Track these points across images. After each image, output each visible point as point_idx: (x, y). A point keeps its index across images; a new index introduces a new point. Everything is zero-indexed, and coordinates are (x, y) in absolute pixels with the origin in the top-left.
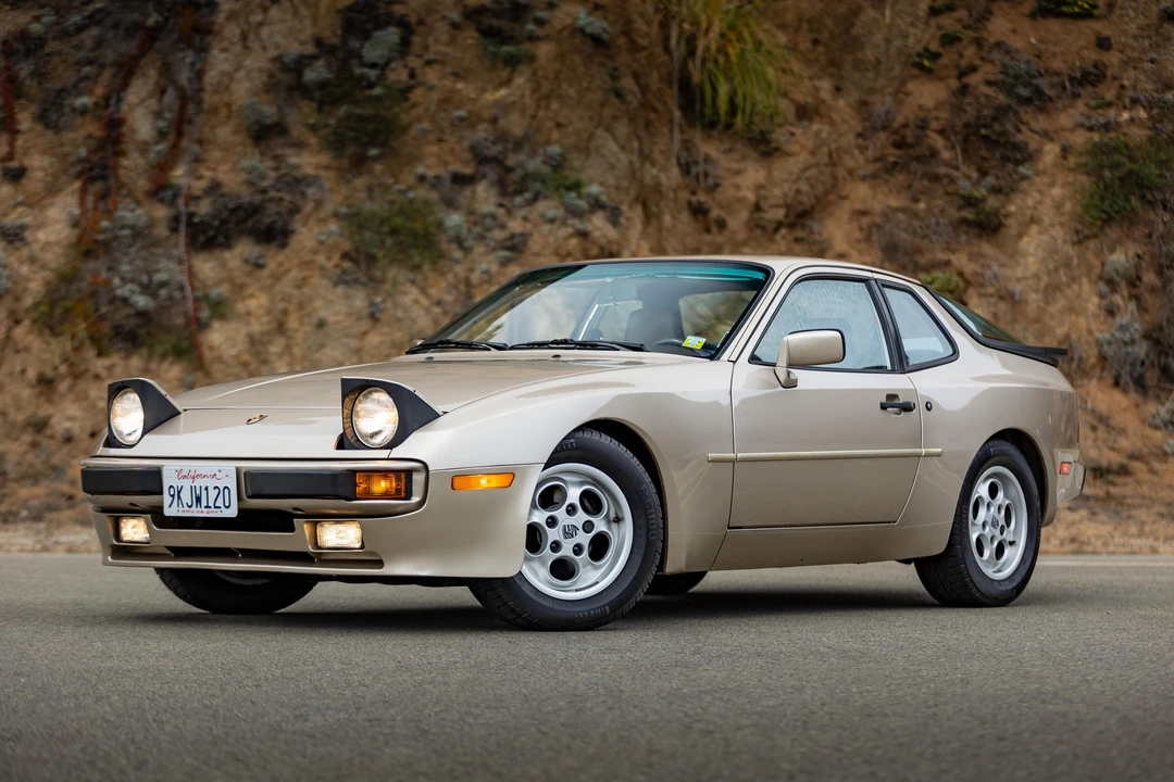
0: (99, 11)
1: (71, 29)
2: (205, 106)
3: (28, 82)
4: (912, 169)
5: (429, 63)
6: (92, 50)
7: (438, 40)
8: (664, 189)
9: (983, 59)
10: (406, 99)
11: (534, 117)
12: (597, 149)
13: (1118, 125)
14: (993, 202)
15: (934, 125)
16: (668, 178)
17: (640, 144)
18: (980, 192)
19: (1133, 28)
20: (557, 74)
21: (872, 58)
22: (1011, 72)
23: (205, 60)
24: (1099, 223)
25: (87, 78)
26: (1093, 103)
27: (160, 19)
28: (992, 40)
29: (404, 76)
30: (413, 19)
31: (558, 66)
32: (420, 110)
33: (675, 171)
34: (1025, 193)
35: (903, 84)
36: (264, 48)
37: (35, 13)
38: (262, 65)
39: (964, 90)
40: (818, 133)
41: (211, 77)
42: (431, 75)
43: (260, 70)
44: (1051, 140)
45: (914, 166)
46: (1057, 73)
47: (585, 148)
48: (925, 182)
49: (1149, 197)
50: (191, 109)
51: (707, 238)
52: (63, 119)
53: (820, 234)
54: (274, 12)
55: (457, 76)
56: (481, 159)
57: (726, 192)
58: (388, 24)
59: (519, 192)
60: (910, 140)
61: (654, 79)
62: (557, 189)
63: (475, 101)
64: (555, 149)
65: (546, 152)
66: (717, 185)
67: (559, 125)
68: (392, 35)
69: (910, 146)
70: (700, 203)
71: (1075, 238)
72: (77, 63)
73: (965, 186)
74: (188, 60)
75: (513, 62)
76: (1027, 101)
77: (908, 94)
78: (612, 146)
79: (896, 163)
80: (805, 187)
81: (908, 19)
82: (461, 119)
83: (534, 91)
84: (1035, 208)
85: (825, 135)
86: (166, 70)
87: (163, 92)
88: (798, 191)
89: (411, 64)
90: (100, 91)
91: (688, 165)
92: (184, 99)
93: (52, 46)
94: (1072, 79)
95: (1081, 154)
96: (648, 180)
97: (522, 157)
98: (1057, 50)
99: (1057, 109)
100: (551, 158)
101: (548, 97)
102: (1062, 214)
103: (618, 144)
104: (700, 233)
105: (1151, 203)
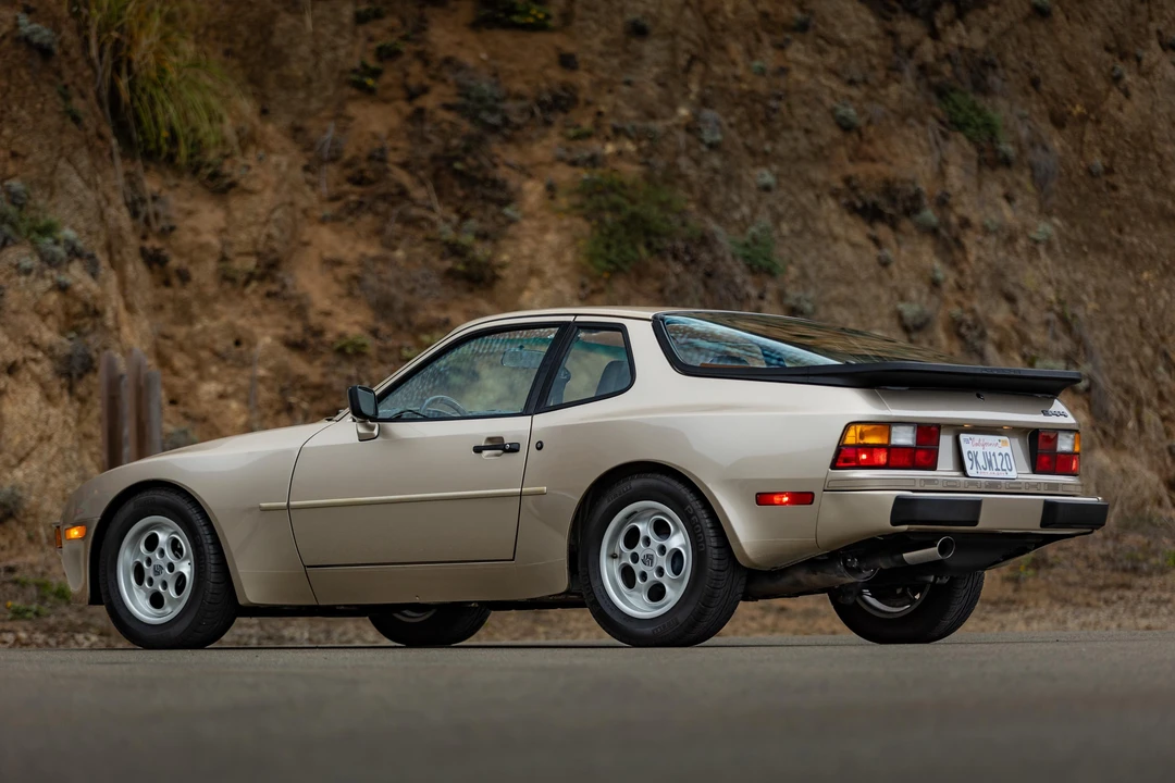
8: (123, 233)
9: (432, 77)
12: (62, 185)
13: (605, 158)
14: (482, 251)
15: (393, 157)
18: (467, 239)
19: (596, 44)
21: (300, 73)
22: (473, 94)
24: (606, 275)
26: (572, 132)
28: (441, 55)
33: (125, 211)
34: (516, 239)
35: (342, 105)
39: (420, 115)
40: (277, 166)
44: (530, 176)
45: (382, 206)
46: (519, 97)
47: (49, 184)
48: (398, 227)
49: (657, 245)
51: (168, 292)
53: (295, 288)
57: (185, 238)
60: (369, 174)
62: (29, 233)
64: (15, 185)
66: (172, 229)
67: (14, 155)
69: (370, 182)
70: (157, 251)
71: (582, 293)
73: (447, 232)
76: (494, 129)
77: (351, 119)
78: (77, 182)
79: (360, 204)
80: (275, 231)
81: (333, 28)
84: (532, 257)
85: (284, 168)
88: (269, 236)
91: (136, 204)
94: (541, 104)
95: (570, 193)
98: (513, 67)
99: (530, 139)
100: (14, 194)
102: (564, 265)
103: (83, 178)
104: (157, 286)
105: (659, 253)
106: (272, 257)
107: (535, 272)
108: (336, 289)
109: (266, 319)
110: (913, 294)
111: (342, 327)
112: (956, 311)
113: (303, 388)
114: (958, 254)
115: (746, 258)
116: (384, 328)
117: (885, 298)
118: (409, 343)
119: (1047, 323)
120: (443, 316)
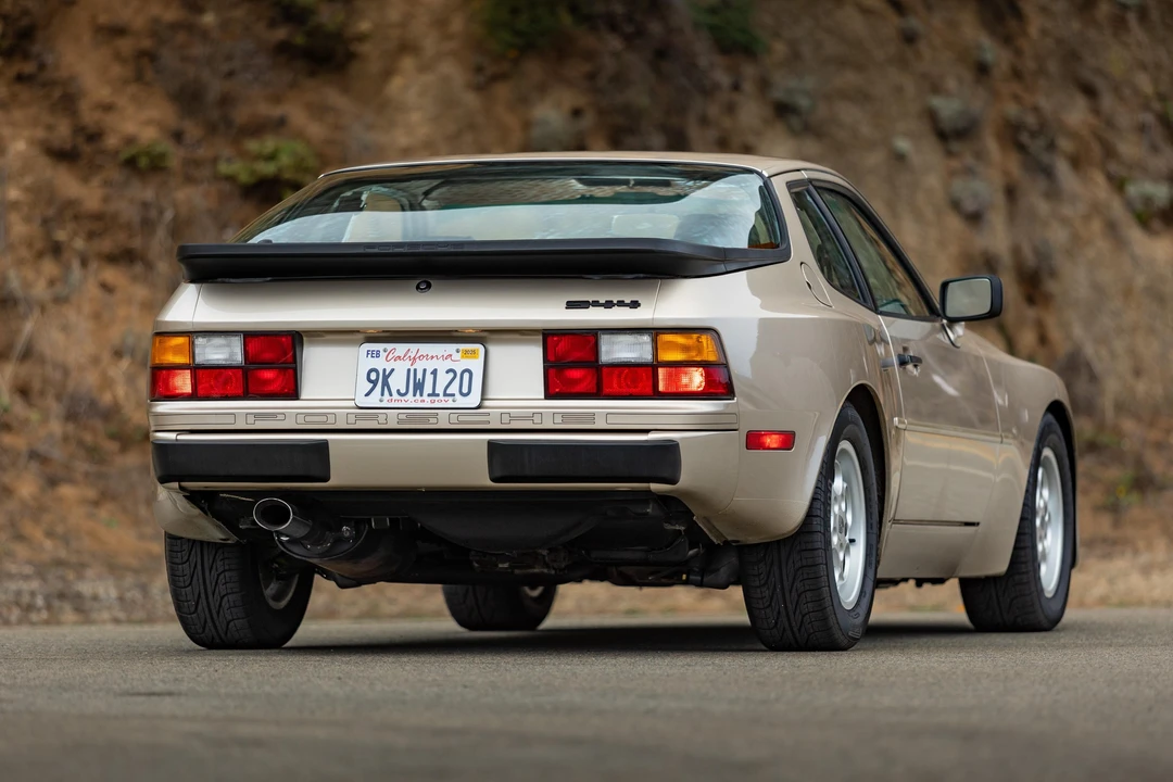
14: (330, 15)
24: (512, 53)
49: (585, 8)
71: (476, 80)
84: (403, 25)
102: (448, 37)
105: (587, 20)
106: (25, 22)
107: (406, 47)
108: (117, 70)
109: (18, 115)
110: (951, 84)
111: (129, 126)
112: (1012, 110)
113: (76, 218)
114: (1012, 24)
115: (712, 28)
116: (193, 130)
117: (910, 87)
118: (227, 151)
119: (1142, 129)
120: (276, 111)
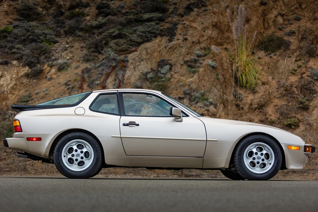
0: (103, 63)
1: (97, 67)
2: (124, 83)
3: (86, 78)
4: (288, 95)
5: (175, 73)
6: (101, 71)
7: (177, 68)
8: (229, 100)
9: (307, 71)
10: (170, 81)
11: (198, 84)
12: (212, 91)
15: (294, 86)
16: (230, 98)
17: (223, 90)
18: (303, 101)
20: (204, 75)
21: (281, 71)
22: (313, 73)
23: (125, 73)
25: (99, 77)
27: (116, 64)
28: (309, 66)
29: (170, 76)
30: (173, 64)
31: (204, 73)
32: (172, 83)
33: (232, 96)
34: (315, 100)
35: (288, 77)
36: (139, 70)
37: (90, 64)
38: (138, 74)
39: (302, 77)
40: (266, 88)
41: (126, 76)
42: (176, 76)
43: (138, 75)
47: (209, 91)
48: (291, 99)
50: (121, 83)
51: (239, 111)
52: (93, 86)
53: (266, 111)
54: (142, 63)
55: (181, 75)
56: (185, 94)
57: (244, 101)
58: (167, 65)
59: (194, 101)
60: (288, 89)
61: (228, 76)
62: (202, 100)
63: (185, 81)
64: (202, 91)
65: (200, 92)
66: (242, 100)
67: (204, 86)
68: (168, 67)
69: (288, 91)
70: (238, 104)
72: (97, 74)
73: (300, 99)
74: (121, 73)
75: (194, 72)
76: (316, 80)
77: (289, 79)
78: (216, 91)
79: (285, 94)
80: (262, 100)
81: (290, 63)
82: (182, 85)
83: (198, 79)
85: (268, 88)
86: (117, 75)
87: (116, 80)
88: (260, 101)
89: (171, 73)
90: (102, 80)
91: (235, 95)
92: (120, 81)
93: (93, 71)
96: (224, 98)
97: (195, 93)
100: (201, 93)
101: (201, 80)
103: (217, 90)
104: (238, 111)
106: (261, 105)
107: (316, 107)
109: (258, 116)
111: (272, 117)
116: (281, 118)
118: (285, 120)
120: (295, 115)
